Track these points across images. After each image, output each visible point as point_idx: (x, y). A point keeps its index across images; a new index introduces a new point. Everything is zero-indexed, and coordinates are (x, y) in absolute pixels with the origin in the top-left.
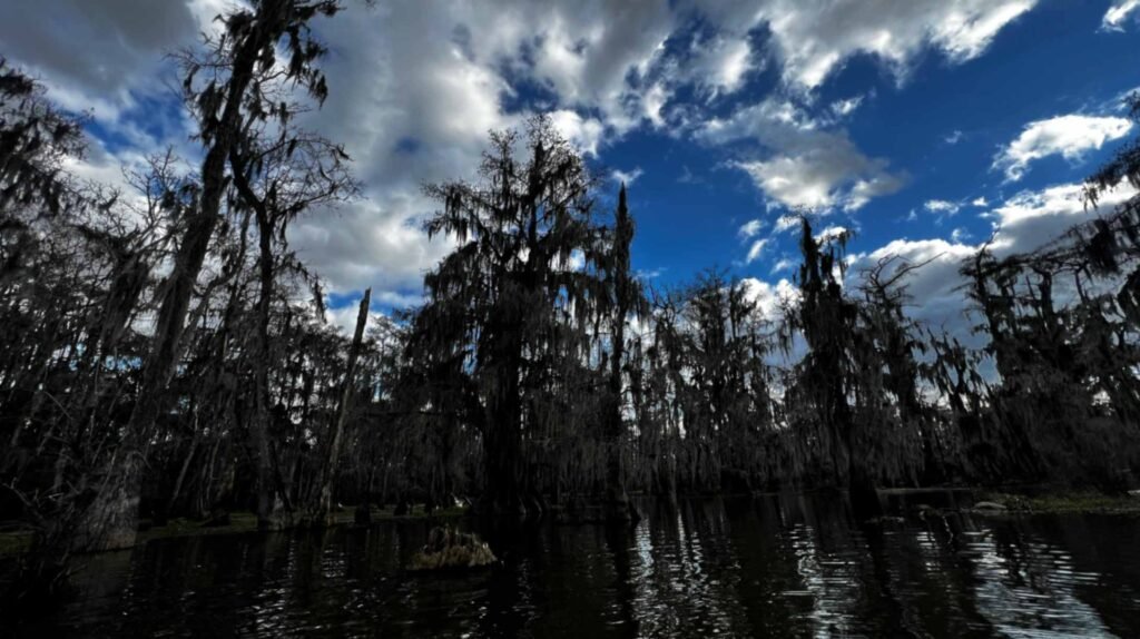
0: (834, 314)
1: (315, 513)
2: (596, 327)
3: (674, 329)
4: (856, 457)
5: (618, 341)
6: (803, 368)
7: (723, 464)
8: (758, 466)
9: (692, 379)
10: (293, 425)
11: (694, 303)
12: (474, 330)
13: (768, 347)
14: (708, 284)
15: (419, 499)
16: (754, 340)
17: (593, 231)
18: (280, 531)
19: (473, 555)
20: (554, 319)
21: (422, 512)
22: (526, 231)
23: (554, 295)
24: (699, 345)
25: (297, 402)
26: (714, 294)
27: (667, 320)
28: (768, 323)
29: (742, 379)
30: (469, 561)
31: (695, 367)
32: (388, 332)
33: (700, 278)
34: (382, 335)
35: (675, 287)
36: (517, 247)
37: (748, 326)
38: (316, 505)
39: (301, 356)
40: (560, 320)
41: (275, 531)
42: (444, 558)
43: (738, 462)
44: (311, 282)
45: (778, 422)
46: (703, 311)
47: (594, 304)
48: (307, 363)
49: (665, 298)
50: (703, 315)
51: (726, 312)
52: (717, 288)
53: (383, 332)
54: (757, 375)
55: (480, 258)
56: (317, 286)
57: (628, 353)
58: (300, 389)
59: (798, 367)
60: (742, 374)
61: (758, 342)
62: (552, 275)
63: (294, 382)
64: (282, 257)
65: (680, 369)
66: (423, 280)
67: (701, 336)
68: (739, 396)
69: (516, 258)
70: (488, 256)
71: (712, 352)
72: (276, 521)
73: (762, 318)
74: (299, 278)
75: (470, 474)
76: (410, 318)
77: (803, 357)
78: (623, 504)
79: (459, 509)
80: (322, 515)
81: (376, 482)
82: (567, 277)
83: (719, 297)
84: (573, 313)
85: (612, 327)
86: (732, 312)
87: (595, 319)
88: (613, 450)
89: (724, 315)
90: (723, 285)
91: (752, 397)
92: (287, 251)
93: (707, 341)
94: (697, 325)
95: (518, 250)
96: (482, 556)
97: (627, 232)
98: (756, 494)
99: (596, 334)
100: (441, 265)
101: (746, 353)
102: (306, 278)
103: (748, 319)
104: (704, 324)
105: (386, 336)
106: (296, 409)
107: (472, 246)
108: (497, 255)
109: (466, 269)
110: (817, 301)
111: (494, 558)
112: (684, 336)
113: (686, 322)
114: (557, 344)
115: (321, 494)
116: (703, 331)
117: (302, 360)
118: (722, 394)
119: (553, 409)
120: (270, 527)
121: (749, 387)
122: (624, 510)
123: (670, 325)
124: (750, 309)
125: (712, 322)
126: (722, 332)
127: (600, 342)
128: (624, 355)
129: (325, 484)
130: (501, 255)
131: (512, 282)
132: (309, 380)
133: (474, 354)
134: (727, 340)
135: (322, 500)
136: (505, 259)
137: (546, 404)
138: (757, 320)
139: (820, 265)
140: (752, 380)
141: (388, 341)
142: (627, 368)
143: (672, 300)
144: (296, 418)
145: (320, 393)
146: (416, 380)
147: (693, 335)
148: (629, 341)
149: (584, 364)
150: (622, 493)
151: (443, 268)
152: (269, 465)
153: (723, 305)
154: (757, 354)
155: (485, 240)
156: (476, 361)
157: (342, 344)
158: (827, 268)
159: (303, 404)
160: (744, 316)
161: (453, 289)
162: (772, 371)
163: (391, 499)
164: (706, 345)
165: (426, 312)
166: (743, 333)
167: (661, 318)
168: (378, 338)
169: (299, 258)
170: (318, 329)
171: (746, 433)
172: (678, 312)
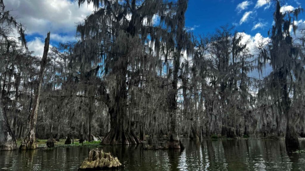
0: (288, 52)
1: (27, 142)
2: (166, 56)
3: (203, 58)
4: (290, 123)
5: (177, 63)
6: (269, 79)
7: (223, 124)
8: (240, 125)
9: (210, 83)
10: (11, 100)
11: (214, 44)
12: (103, 56)
13: (250, 68)
14: (222, 35)
15: (76, 137)
16: (243, 65)
17: (165, 5)
18: (11, 150)
19: (111, 162)
20: (144, 52)
21: (78, 143)
22: (130, 4)
23: (144, 39)
24: (215, 67)
25: (12, 89)
26: (225, 40)
27: (200, 53)
28: (251, 56)
29: (236, 83)
30: (109, 165)
31: (212, 77)
32: (57, 55)
33: (219, 32)
34: (54, 57)
35: (205, 36)
36: (125, 13)
37: (241, 57)
38: (28, 139)
39: (13, 66)
40: (147, 52)
41: (9, 150)
42: (97, 163)
43: (230, 124)
44: (18, 28)
45: (251, 105)
46: (218, 48)
47: (165, 44)
48: (17, 70)
49: (200, 42)
50: (218, 51)
51: (230, 50)
52: (227, 37)
53: (55, 55)
54: (243, 82)
55: (106, 17)
56: (21, 29)
57: (182, 69)
58: (13, 83)
59: (266, 79)
60: (236, 81)
61: (245, 66)
62: (143, 28)
63: (10, 79)
64: (2, 14)
65: (205, 78)
66: (76, 28)
67: (217, 61)
68: (234, 92)
69: (125, 18)
70: (110, 17)
71: (222, 70)
72: (9, 146)
73: (248, 53)
74: (12, 26)
75: (101, 126)
76: (69, 48)
77: (269, 74)
78: (177, 141)
79: (96, 142)
80: (31, 143)
81: (54, 128)
82: (150, 29)
83: (227, 41)
84: (153, 48)
85: (174, 57)
86: (233, 49)
87: (165, 52)
88: (173, 116)
89: (229, 51)
90: (230, 35)
91: (240, 93)
92: (5, 11)
93: (219, 65)
94: (215, 56)
95: (126, 15)
96: (115, 163)
97: (184, 6)
98: (238, 138)
99: (166, 60)
100: (86, 21)
101: (239, 71)
102: (16, 25)
103: (241, 54)
104: (218, 56)
105: (56, 57)
106: (12, 92)
107: (102, 11)
108: (115, 15)
109: (99, 23)
110: (279, 45)
111: (121, 164)
112: (208, 61)
113: (209, 54)
114: (145, 64)
115: (30, 133)
116: (218, 59)
117: (14, 68)
118: (225, 91)
119: (143, 96)
120: (6, 149)
121: (239, 88)
122: (177, 143)
123: (201, 56)
124: (243, 48)
125: (223, 55)
126: (227, 60)
127: (168, 64)
128: (179, 70)
129: (32, 129)
130: (117, 16)
131: (123, 31)
132: (18, 78)
133: (104, 68)
134: (229, 64)
135: (31, 137)
136: (118, 19)
137: (140, 93)
138: (245, 54)
139: (283, 26)
140: (241, 84)
141: (57, 59)
142: (180, 77)
143: (203, 43)
144: (12, 97)
145: (24, 85)
146: (74, 80)
147: (212, 61)
148: (183, 63)
149: (158, 74)
150: (176, 136)
151: (87, 22)
152: (4, 120)
153: (229, 46)
154: (244, 71)
155: (109, 8)
156: (104, 71)
157: (34, 60)
158: (287, 28)
159: (15, 90)
160: (239, 52)
161: (92, 34)
162: (251, 80)
163: (62, 137)
164: (219, 66)
165: (78, 46)
166: (238, 61)
167: (197, 52)
168: (52, 58)
169: (11, 14)
170: (21, 52)
171: (236, 110)
172: (206, 50)
